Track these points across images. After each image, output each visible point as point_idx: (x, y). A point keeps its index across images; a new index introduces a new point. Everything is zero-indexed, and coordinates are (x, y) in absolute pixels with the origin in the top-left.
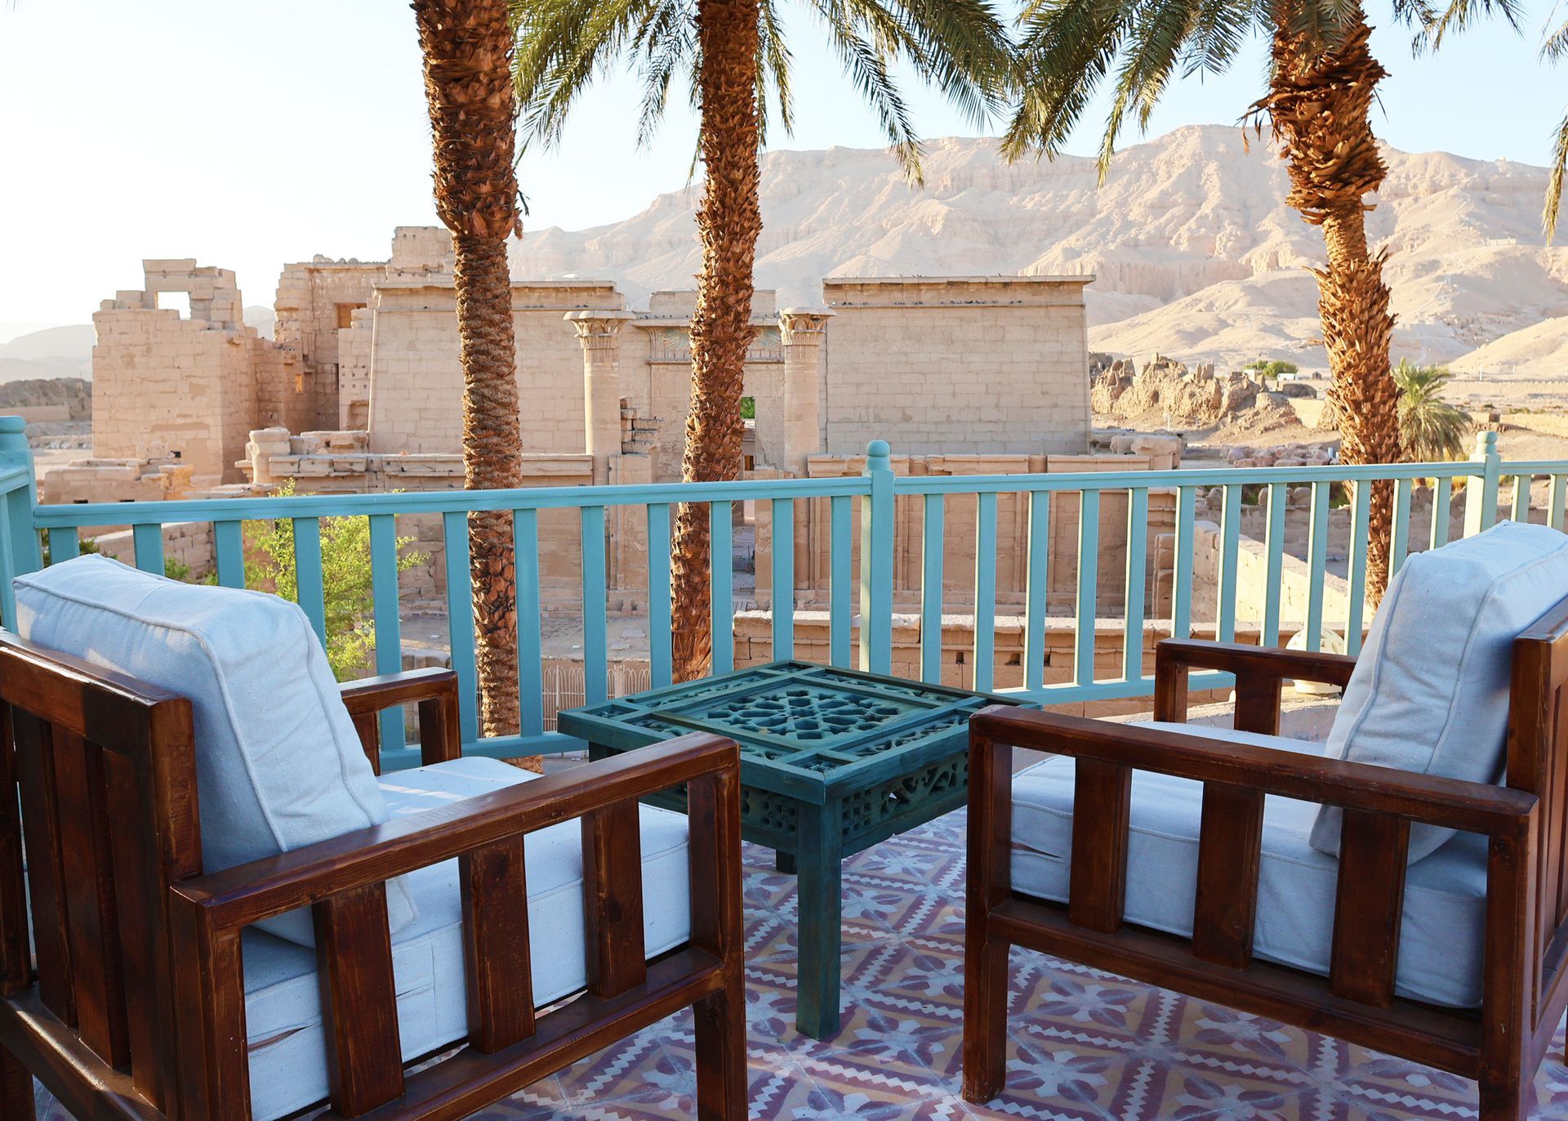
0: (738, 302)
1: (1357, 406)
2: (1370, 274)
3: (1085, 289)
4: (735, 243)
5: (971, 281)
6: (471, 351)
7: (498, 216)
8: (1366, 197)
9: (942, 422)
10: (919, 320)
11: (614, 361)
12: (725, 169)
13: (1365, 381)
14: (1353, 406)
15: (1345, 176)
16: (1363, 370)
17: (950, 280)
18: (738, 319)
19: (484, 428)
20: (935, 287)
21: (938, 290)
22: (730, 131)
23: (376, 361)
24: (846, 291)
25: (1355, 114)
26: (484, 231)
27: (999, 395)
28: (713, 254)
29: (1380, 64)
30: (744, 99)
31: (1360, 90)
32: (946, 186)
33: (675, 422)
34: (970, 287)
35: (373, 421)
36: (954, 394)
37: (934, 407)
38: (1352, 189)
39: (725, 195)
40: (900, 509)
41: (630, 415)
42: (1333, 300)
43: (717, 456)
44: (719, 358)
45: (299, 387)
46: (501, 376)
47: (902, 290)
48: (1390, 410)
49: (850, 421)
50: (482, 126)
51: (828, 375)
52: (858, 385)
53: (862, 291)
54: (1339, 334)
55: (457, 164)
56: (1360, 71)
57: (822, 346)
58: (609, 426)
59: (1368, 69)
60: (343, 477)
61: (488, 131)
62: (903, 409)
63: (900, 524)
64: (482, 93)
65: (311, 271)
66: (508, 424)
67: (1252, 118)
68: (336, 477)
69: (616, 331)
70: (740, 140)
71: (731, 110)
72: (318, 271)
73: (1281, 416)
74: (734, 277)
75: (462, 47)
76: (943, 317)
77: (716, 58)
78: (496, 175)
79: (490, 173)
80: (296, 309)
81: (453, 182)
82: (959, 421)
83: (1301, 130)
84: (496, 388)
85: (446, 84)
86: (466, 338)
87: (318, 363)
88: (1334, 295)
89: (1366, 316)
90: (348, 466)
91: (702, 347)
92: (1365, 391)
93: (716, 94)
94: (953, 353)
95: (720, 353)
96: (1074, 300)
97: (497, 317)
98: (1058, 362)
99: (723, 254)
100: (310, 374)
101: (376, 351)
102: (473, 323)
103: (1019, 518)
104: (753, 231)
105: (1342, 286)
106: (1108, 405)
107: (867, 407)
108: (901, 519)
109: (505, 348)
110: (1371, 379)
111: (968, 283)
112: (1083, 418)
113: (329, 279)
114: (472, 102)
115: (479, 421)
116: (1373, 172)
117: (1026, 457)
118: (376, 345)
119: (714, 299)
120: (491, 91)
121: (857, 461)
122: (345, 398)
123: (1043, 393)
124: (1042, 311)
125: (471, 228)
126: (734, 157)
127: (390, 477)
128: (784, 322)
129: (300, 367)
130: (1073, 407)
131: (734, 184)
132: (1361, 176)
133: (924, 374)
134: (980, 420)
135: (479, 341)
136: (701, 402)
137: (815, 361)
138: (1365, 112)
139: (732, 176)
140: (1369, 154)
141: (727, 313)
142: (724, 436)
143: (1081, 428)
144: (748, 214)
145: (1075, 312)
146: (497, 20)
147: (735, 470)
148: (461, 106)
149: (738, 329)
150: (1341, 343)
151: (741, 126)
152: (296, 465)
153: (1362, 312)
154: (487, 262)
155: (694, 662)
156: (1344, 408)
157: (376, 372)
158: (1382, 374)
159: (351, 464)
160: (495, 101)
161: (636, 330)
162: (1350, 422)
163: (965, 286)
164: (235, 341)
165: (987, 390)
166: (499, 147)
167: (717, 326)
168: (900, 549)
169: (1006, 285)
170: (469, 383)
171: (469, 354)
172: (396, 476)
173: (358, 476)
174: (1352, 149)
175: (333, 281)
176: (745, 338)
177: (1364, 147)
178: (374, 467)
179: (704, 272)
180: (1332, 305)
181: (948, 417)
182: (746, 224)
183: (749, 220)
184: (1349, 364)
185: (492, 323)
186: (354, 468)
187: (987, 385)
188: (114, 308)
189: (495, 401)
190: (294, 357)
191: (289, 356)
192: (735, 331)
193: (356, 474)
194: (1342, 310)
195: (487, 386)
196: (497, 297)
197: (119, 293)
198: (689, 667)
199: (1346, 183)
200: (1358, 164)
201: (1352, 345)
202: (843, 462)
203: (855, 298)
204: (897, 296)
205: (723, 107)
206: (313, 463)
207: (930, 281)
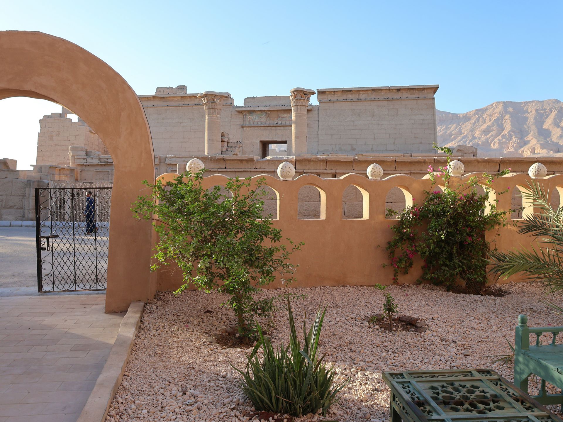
3: (436, 91)
5: (382, 88)
9: (369, 151)
10: (359, 106)
11: (218, 114)
17: (373, 88)
20: (366, 92)
21: (368, 93)
24: (328, 95)
27: (395, 138)
33: (253, 151)
34: (383, 91)
36: (375, 139)
37: (365, 144)
41: (226, 140)
47: (352, 93)
51: (319, 131)
52: (332, 135)
53: (334, 95)
57: (316, 119)
58: (215, 142)
60: (104, 165)
62: (352, 145)
68: (101, 165)
69: (219, 101)
76: (370, 105)
82: (376, 150)
94: (375, 121)
96: (430, 96)
98: (422, 124)
107: (336, 145)
117: (402, 154)
123: (415, 138)
124: (415, 102)
128: (291, 95)
133: (361, 130)
134: (386, 150)
137: (306, 113)
145: (430, 102)
152: (86, 160)
159: (107, 159)
161: (238, 113)
163: (380, 91)
165: (389, 136)
169: (398, 90)
173: (110, 164)
186: (109, 161)
187: (389, 134)
188: (48, 118)
193: (109, 163)
197: (52, 113)
203: (332, 97)
204: (350, 96)
206: (92, 159)
207: (364, 89)
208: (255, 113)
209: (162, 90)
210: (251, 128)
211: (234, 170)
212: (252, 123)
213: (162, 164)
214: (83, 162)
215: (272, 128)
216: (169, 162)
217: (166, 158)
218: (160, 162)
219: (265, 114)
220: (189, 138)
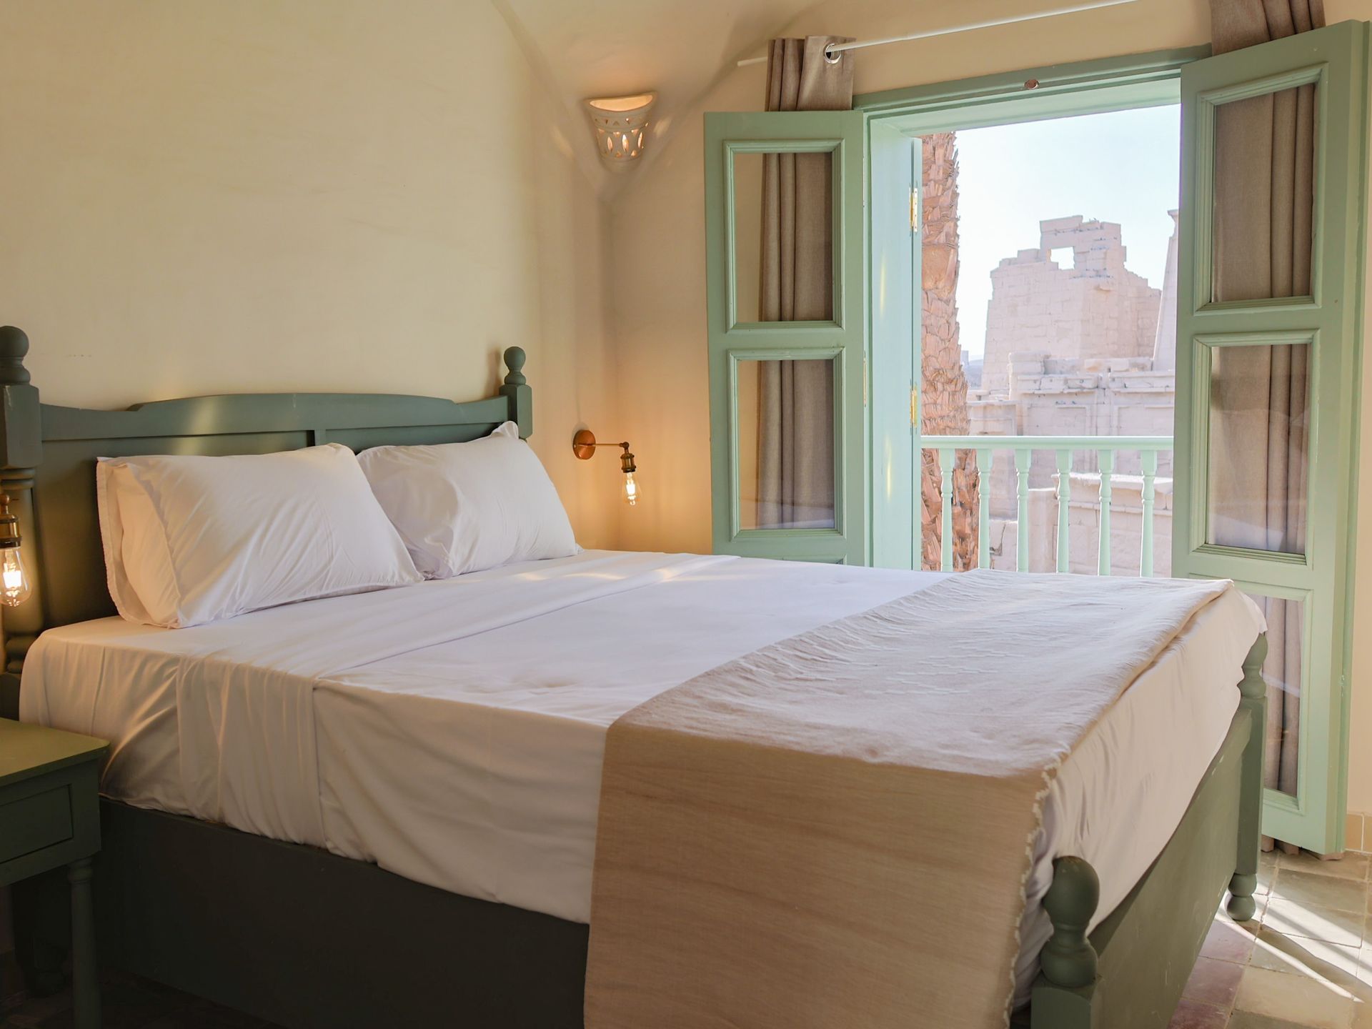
35: (1158, 349)
60: (1076, 394)
68: (1069, 393)
127: (1115, 393)
152: (1038, 383)
159: (1082, 381)
164: (1101, 287)
172: (1119, 392)
173: (1087, 392)
178: (1103, 384)
186: (1084, 385)
188: (1010, 264)
193: (1085, 391)
197: (1019, 252)
206: (1051, 381)
211: (1122, 509)
214: (1032, 388)
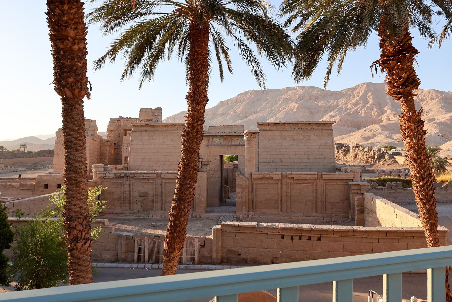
0: (198, 125)
1: (415, 161)
2: (417, 116)
3: (333, 125)
4: (198, 106)
5: (300, 123)
6: (66, 141)
7: (77, 90)
8: (414, 91)
9: (292, 163)
10: (285, 134)
12: (196, 82)
13: (417, 152)
14: (414, 161)
15: (406, 84)
16: (416, 148)
17: (294, 122)
18: (198, 131)
19: (70, 171)
21: (290, 125)
22: (197, 70)
23: (131, 145)
24: (264, 126)
25: (408, 64)
26: (71, 96)
27: (308, 155)
28: (190, 109)
29: (416, 49)
30: (203, 60)
31: (410, 57)
32: (297, 99)
35: (129, 162)
36: (295, 155)
37: (289, 158)
38: (409, 88)
39: (195, 90)
40: (279, 188)
41: (201, 160)
42: (405, 125)
43: (188, 178)
44: (190, 144)
45: (113, 152)
46: (78, 151)
47: (280, 125)
48: (427, 162)
49: (265, 162)
50: (70, 57)
51: (259, 149)
52: (267, 152)
53: (268, 126)
54: (407, 136)
55: (60, 71)
56: (409, 51)
57: (257, 141)
59: (412, 50)
60: (118, 178)
61: (72, 59)
62: (281, 159)
63: (279, 193)
64: (70, 44)
65: (118, 121)
66: (80, 169)
67: (374, 66)
68: (116, 178)
70: (201, 73)
71: (198, 63)
72: (120, 120)
73: (392, 161)
74: (197, 117)
75: (61, 27)
76: (292, 133)
77: (194, 47)
78: (76, 75)
79: (74, 74)
80: (113, 131)
81: (58, 77)
82: (297, 162)
83: (390, 70)
84: (75, 155)
85: (56, 41)
86: (65, 136)
87: (118, 145)
88: (405, 123)
89: (416, 130)
90: (119, 175)
91: (185, 141)
92: (417, 156)
93: (193, 58)
94: (295, 143)
95: (191, 142)
96: (330, 128)
97: (76, 128)
98: (325, 146)
99: (194, 109)
100: (116, 148)
101: (131, 142)
102: (67, 130)
103: (314, 191)
104: (204, 102)
105: (407, 120)
106: (343, 157)
107: (270, 158)
108: (279, 191)
109: (80, 140)
110: (419, 151)
111: (299, 123)
112: (333, 161)
113: (123, 123)
114: (66, 47)
115: (69, 168)
116: (416, 83)
117: (316, 173)
118: (131, 140)
119: (190, 124)
120: (74, 44)
121: (266, 174)
122: (124, 156)
123: (321, 155)
124: (320, 131)
125: (66, 95)
126: (198, 78)
127: (131, 178)
128: (245, 134)
129: (113, 147)
130: (330, 159)
131: (198, 87)
132: (412, 84)
133: (287, 149)
134: (303, 162)
135: (69, 137)
136: (183, 159)
137: (254, 145)
138: (412, 64)
139: (198, 84)
140: (414, 77)
141: (194, 129)
142: (190, 171)
143: (333, 164)
144: (203, 96)
145: (330, 132)
146: (77, 18)
147: (194, 183)
148: (61, 49)
149: (197, 134)
150: (408, 140)
151: (201, 68)
152: (105, 174)
153: (415, 129)
154: (73, 108)
155: (175, 253)
156: (410, 161)
157: (131, 148)
158: (423, 150)
160: (76, 47)
162: (413, 166)
164: (94, 140)
166: (77, 65)
167: (190, 133)
168: (279, 200)
169: (310, 124)
170: (66, 153)
171: (65, 142)
172: (133, 178)
174: (408, 76)
175: (124, 123)
176: (200, 137)
177: (412, 75)
178: (127, 175)
179: (187, 115)
180: (404, 127)
181: (294, 161)
182: (202, 100)
183: (203, 98)
184: (411, 146)
185: (74, 130)
186: (121, 175)
187: (305, 152)
189: (75, 160)
190: (111, 144)
191: (110, 144)
192: (196, 135)
193: (122, 177)
194: (408, 128)
195: (72, 154)
196: (76, 121)
198: (173, 255)
199: (407, 86)
200: (410, 80)
201: (412, 140)
202: (262, 174)
203: (267, 128)
204: (279, 127)
205: (195, 62)
206: (109, 174)
207: (288, 123)
208: (216, 137)
209: (144, 111)
210: (214, 147)
212: (214, 144)
213: (159, 177)
214: (103, 176)
215: (228, 147)
216: (164, 177)
217: (161, 173)
218: (157, 176)
219: (223, 138)
220: (171, 153)
